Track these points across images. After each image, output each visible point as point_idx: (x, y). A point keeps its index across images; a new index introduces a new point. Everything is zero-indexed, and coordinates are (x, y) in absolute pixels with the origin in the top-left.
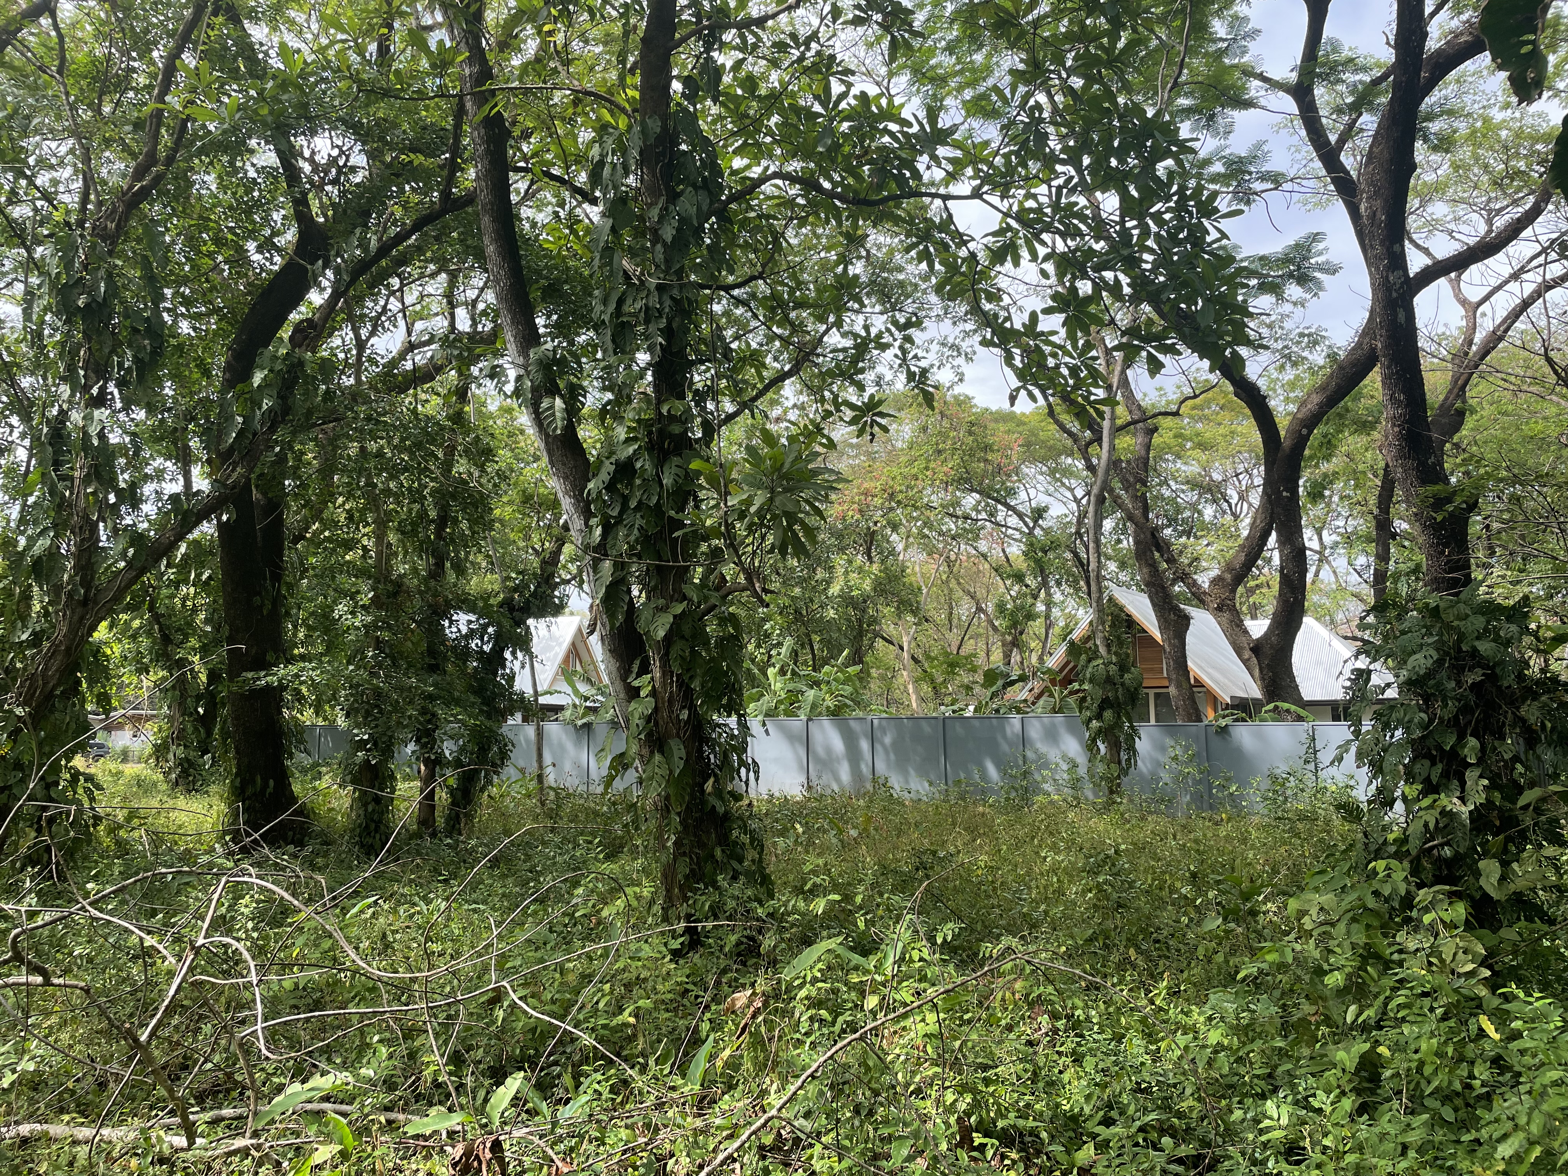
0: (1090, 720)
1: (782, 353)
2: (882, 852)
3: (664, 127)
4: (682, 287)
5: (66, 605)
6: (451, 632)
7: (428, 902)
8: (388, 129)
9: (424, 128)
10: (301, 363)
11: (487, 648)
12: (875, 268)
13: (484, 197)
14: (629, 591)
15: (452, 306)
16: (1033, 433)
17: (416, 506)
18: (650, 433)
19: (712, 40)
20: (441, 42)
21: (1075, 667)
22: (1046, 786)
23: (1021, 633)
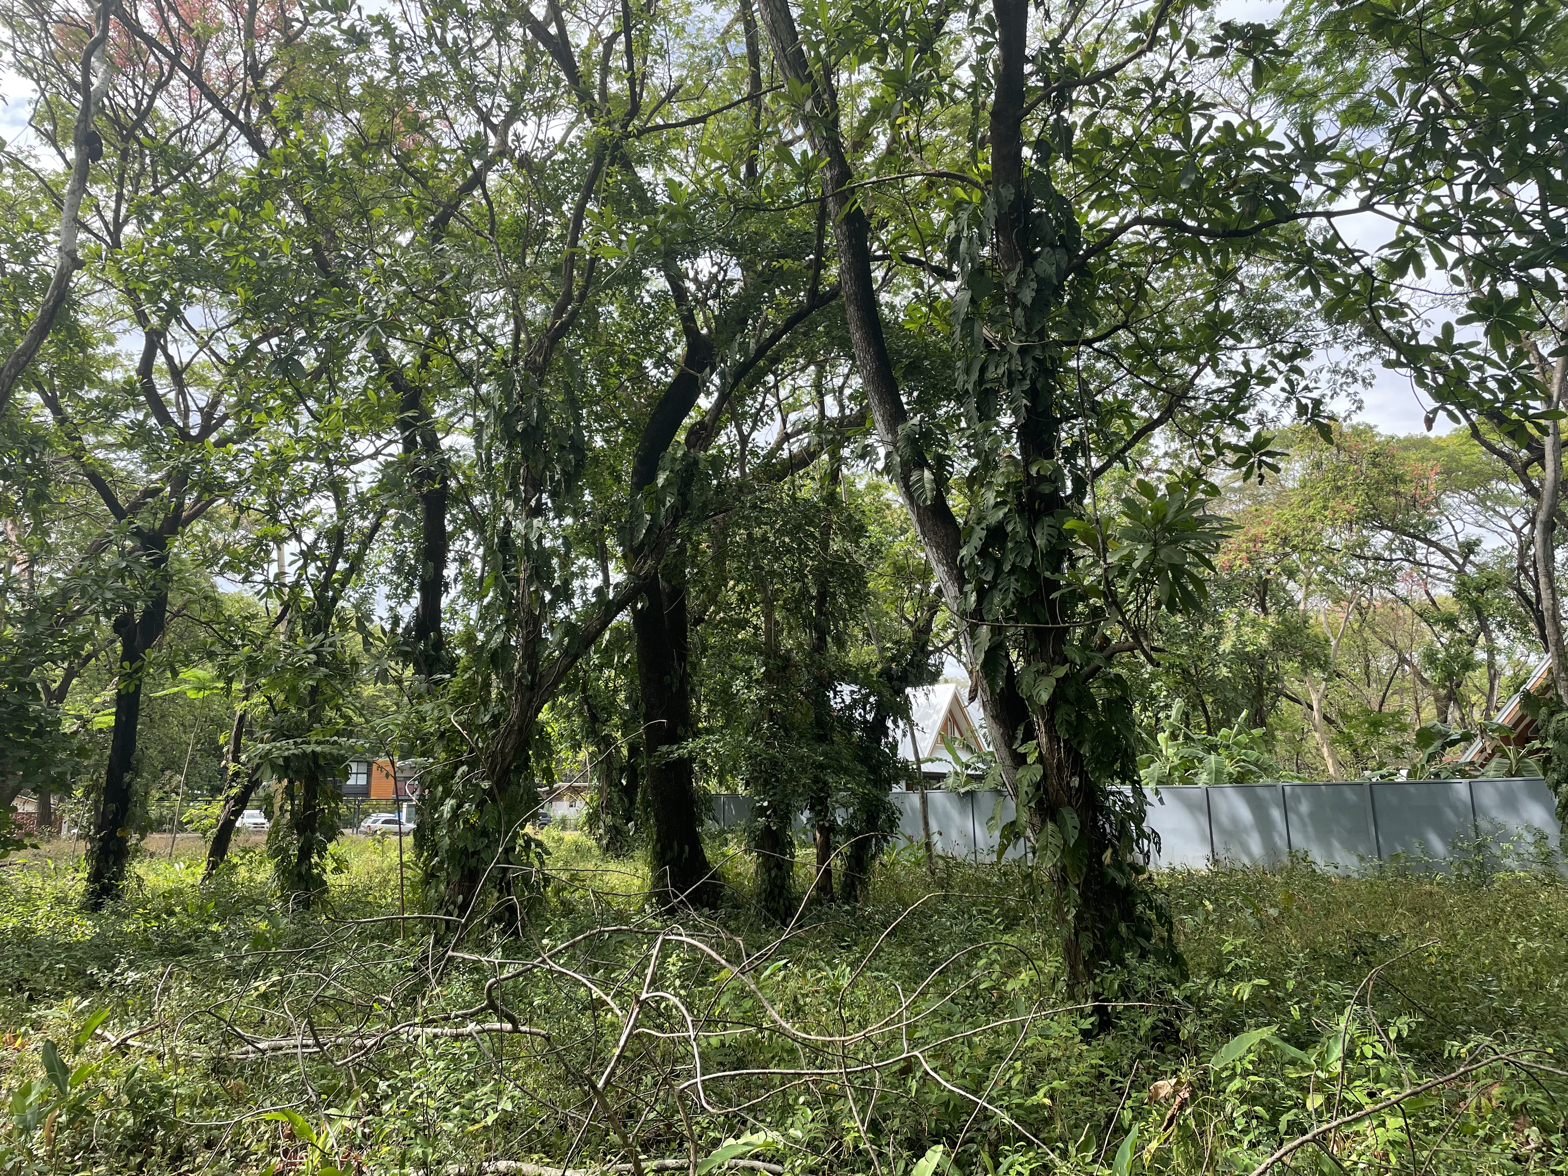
0: (1558, 783)
1: (1150, 401)
2: (1310, 934)
3: (1018, 194)
4: (1044, 347)
5: (518, 691)
6: (836, 703)
7: (834, 968)
8: (758, 241)
9: (790, 235)
10: (696, 462)
11: (870, 717)
12: (1248, 300)
13: (848, 289)
14: (1007, 655)
15: (821, 395)
16: (1452, 457)
17: (798, 585)
18: (1019, 496)
19: (1063, 101)
20: (805, 153)
21: (1532, 722)
22: (1507, 862)
23: (1458, 685)
